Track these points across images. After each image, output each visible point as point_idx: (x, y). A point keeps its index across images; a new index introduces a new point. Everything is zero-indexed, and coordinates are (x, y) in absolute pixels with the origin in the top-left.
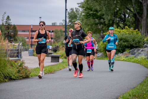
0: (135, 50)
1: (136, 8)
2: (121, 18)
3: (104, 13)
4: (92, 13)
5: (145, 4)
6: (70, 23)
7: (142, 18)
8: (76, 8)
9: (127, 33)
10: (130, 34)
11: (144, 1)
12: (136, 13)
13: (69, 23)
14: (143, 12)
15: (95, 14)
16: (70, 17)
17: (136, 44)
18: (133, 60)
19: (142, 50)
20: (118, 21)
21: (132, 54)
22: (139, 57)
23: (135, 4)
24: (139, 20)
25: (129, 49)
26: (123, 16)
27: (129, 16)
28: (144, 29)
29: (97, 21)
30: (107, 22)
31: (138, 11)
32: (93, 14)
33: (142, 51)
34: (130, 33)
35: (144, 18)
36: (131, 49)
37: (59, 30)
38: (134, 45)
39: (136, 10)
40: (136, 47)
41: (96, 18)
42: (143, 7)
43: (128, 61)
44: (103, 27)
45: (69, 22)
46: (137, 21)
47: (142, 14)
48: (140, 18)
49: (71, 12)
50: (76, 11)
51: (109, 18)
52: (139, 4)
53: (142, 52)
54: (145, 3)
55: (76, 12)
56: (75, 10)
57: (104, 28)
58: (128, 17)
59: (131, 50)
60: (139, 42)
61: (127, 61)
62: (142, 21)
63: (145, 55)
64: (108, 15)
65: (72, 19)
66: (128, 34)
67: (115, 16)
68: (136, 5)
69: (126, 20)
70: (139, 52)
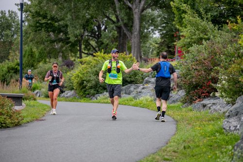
1: (123, 16)
2: (92, 32)
4: (45, 23)
5: (137, 10)
7: (132, 33)
8: (9, 11)
11: (134, 6)
12: (122, 26)
14: (133, 23)
15: (50, 23)
17: (130, 77)
18: (133, 103)
20: (88, 36)
21: (126, 94)
22: (141, 98)
23: (120, 9)
26: (96, 28)
27: (106, 28)
28: (136, 52)
29: (53, 36)
31: (125, 21)
32: (47, 24)
33: (143, 88)
35: (136, 33)
38: (127, 79)
39: (123, 20)
40: (131, 82)
41: (51, 31)
42: (133, 15)
44: (62, 47)
46: (121, 38)
47: (132, 26)
48: (128, 34)
50: (10, 16)
52: (128, 11)
53: (143, 91)
54: (136, 8)
55: (9, 19)
56: (7, 15)
58: (105, 30)
59: (124, 87)
60: (135, 74)
62: (131, 38)
64: (75, 27)
65: (2, 31)
67: (84, 28)
68: (123, 11)
69: (101, 35)
70: (139, 90)
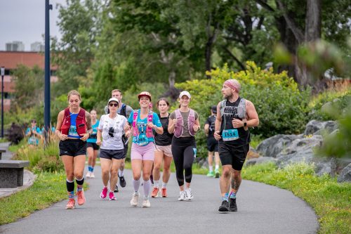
0: (277, 140)
2: (234, 29)
3: (179, 14)
4: (140, 15)
6: (67, 46)
7: (303, 30)
9: (253, 82)
10: (262, 88)
12: (285, 15)
13: (63, 45)
14: (306, 10)
15: (150, 14)
16: (68, 24)
17: (280, 120)
18: (269, 176)
19: (299, 140)
21: (268, 155)
22: (288, 167)
24: (294, 36)
25: (258, 136)
26: (242, 22)
27: (261, 23)
29: (158, 40)
30: (188, 44)
31: (289, 7)
32: (144, 16)
33: (300, 144)
34: (264, 83)
35: (311, 30)
36: (265, 137)
37: (31, 68)
38: (274, 123)
39: (285, 6)
40: (282, 130)
41: (152, 30)
43: (254, 180)
44: (176, 60)
45: (63, 40)
47: (304, 16)
48: (296, 32)
49: (72, 8)
51: (196, 29)
53: (299, 149)
55: (87, 9)
57: (180, 63)
58: (259, 28)
59: (265, 141)
60: (292, 114)
61: (251, 179)
62: (303, 39)
63: (310, 161)
64: (191, 20)
65: (74, 33)
66: (257, 85)
67: (214, 25)
69: (251, 36)
70: (292, 147)
